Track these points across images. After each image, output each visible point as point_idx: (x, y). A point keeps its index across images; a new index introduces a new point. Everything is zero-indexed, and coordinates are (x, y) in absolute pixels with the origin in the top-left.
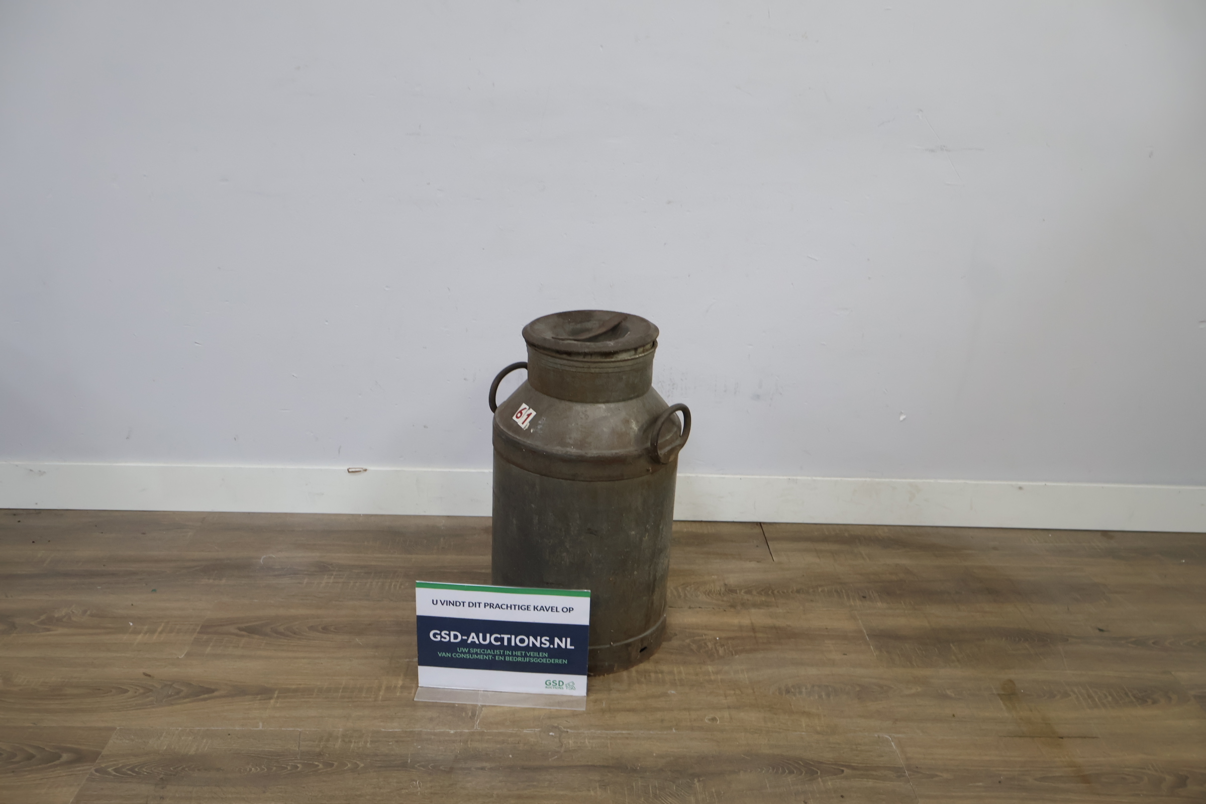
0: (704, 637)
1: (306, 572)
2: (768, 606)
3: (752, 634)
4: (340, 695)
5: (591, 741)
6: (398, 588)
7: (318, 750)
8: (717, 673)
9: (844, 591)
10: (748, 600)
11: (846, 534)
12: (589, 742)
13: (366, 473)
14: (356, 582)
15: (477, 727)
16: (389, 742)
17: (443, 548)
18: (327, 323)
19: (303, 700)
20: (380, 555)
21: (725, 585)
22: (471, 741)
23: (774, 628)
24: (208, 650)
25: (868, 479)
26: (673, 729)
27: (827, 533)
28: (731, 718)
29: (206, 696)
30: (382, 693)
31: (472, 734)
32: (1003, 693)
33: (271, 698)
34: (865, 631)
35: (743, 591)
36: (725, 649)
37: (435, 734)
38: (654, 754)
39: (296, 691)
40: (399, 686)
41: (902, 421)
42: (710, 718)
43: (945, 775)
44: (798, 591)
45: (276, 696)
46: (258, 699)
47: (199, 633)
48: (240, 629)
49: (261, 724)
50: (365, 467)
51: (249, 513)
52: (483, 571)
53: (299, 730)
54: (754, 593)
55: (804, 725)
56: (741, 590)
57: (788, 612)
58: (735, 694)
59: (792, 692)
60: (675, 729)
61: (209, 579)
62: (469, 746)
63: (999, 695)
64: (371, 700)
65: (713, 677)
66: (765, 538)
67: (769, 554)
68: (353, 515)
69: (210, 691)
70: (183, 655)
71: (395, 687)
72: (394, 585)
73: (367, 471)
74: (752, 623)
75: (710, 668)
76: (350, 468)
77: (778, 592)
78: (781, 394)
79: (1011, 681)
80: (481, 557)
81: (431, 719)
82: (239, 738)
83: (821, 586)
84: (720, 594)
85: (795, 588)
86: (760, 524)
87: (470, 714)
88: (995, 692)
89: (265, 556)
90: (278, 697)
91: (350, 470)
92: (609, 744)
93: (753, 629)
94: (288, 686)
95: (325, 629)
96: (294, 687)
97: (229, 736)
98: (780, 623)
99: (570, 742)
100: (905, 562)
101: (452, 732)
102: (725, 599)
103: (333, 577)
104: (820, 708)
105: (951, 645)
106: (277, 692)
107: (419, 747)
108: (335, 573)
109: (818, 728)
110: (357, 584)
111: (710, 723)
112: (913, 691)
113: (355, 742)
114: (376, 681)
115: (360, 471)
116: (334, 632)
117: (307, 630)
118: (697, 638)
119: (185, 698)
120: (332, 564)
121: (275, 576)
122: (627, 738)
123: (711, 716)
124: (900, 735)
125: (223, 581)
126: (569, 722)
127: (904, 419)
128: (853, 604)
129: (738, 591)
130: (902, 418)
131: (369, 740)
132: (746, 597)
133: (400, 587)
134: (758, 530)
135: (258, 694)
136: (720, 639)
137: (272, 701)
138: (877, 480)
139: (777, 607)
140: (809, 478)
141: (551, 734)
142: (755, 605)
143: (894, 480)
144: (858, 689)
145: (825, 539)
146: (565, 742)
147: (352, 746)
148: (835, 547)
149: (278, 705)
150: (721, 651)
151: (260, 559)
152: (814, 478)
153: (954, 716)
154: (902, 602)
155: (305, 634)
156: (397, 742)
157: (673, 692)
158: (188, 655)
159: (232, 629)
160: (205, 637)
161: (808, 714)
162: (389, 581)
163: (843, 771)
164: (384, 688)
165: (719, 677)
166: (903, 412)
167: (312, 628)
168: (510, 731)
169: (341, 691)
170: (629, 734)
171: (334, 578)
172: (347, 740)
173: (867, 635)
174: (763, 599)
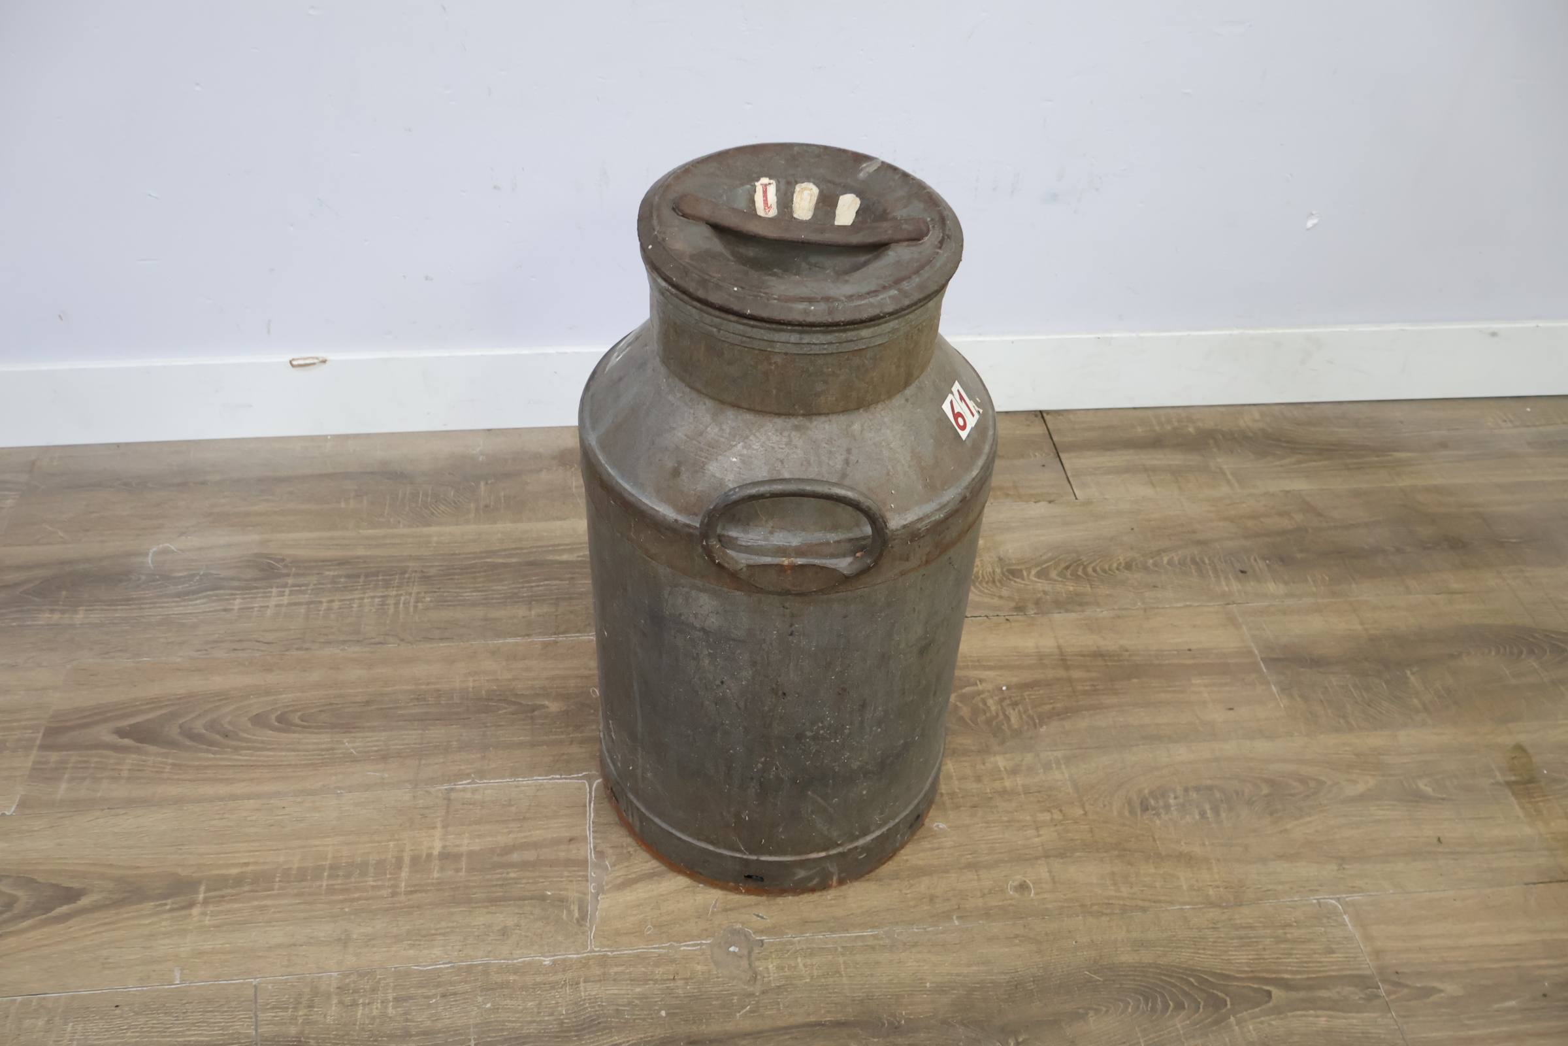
0: (980, 687)
1: (236, 583)
2: (1081, 604)
3: (1061, 673)
4: (325, 883)
5: (808, 961)
6: (412, 609)
7: (293, 1030)
8: (1014, 772)
9: (1207, 561)
10: (1045, 593)
11: (1191, 429)
12: (805, 965)
13: (324, 366)
14: (332, 601)
15: (594, 948)
16: (428, 997)
17: (486, 506)
18: (198, 88)
19: (256, 903)
20: (371, 532)
21: (1000, 559)
22: (585, 982)
23: (1098, 654)
24: (62, 790)
25: (1236, 332)
26: (955, 917)
27: (1157, 428)
28: (1053, 878)
29: (64, 909)
30: (404, 874)
31: (585, 964)
32: (1513, 778)
33: (191, 905)
34: (1256, 652)
35: (1033, 572)
36: (1019, 711)
37: (516, 970)
38: (928, 985)
39: (239, 881)
40: (436, 852)
41: (1308, 230)
42: (1016, 883)
43: (1451, 988)
44: (1128, 566)
45: (201, 897)
46: (168, 907)
47: (42, 747)
48: (121, 733)
49: (177, 973)
50: (322, 355)
51: (118, 445)
52: (565, 557)
53: (255, 982)
54: (1053, 574)
55: (1185, 887)
56: (1029, 570)
57: (1119, 617)
58: (1052, 819)
59: (1153, 809)
60: (958, 918)
61: (52, 611)
62: (583, 994)
63: (1509, 784)
64: (385, 892)
65: (1008, 784)
66: (1054, 444)
67: (1066, 480)
68: (312, 438)
69: (72, 895)
70: (15, 806)
71: (429, 856)
72: (404, 604)
73: (327, 363)
74: (1059, 647)
75: (1001, 762)
76: (293, 360)
77: (1094, 570)
78: (1097, 189)
79: (1520, 748)
80: (559, 523)
81: (504, 932)
82: (137, 1014)
83: (1166, 550)
84: (994, 582)
85: (1121, 559)
86: (1041, 414)
87: (576, 915)
88: (1499, 777)
89: (155, 549)
90: (206, 902)
91: (295, 363)
92: (842, 966)
93: (1063, 660)
94: (224, 872)
95: (284, 722)
96: (234, 871)
97: (118, 1011)
98: (1109, 642)
99: (770, 966)
100: (1300, 485)
101: (547, 961)
102: (1005, 592)
103: (287, 591)
104: (1207, 843)
105: (1408, 673)
106: (202, 888)
107: (488, 1005)
108: (290, 581)
109: (1211, 892)
110: (336, 605)
111: (1017, 895)
112: (1361, 788)
113: (364, 1005)
114: (391, 844)
115: (314, 364)
116: (304, 727)
117: (249, 725)
118: (967, 690)
119: (24, 916)
120: (283, 560)
121: (179, 595)
122: (873, 948)
123: (1019, 878)
124: (1356, 897)
125: (80, 617)
126: (762, 918)
127: (1315, 225)
128: (1226, 589)
129: (1025, 573)
130: (1310, 224)
131: (390, 996)
132: (1042, 585)
133: (416, 607)
134: (1038, 429)
135: (166, 896)
136: (1008, 689)
137: (195, 911)
138: (1251, 332)
139: (1098, 604)
140: (1133, 335)
141: (732, 949)
142: (1061, 604)
143: (1280, 331)
144: (1265, 790)
145: (1156, 442)
146: (761, 969)
147: (360, 1013)
148: (1176, 459)
149: (207, 921)
150: (1014, 720)
151: (147, 555)
152: (1142, 335)
153: (1439, 840)
154: (1309, 579)
155: (245, 735)
156: (444, 996)
157: (942, 826)
158: (23, 804)
159: (104, 734)
160: (54, 757)
161: (1188, 860)
162: (395, 593)
163: (1269, 994)
164: (407, 860)
165: (1020, 780)
166: (1314, 213)
167: (259, 720)
168: (656, 949)
169: (326, 874)
170: (875, 937)
171: (292, 593)
172: (348, 1000)
173: (1262, 659)
174: (1071, 589)
